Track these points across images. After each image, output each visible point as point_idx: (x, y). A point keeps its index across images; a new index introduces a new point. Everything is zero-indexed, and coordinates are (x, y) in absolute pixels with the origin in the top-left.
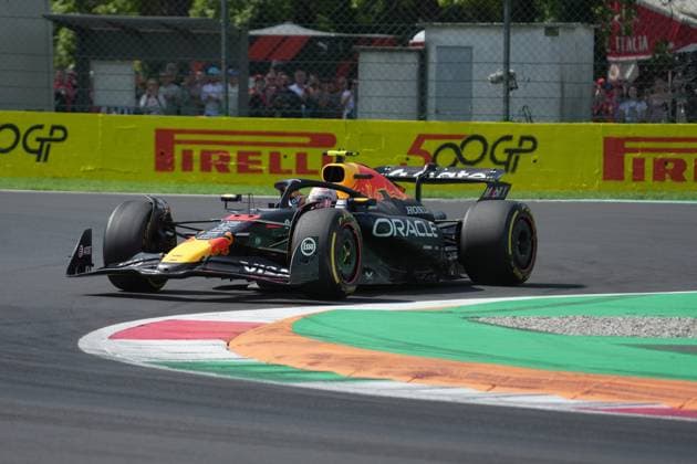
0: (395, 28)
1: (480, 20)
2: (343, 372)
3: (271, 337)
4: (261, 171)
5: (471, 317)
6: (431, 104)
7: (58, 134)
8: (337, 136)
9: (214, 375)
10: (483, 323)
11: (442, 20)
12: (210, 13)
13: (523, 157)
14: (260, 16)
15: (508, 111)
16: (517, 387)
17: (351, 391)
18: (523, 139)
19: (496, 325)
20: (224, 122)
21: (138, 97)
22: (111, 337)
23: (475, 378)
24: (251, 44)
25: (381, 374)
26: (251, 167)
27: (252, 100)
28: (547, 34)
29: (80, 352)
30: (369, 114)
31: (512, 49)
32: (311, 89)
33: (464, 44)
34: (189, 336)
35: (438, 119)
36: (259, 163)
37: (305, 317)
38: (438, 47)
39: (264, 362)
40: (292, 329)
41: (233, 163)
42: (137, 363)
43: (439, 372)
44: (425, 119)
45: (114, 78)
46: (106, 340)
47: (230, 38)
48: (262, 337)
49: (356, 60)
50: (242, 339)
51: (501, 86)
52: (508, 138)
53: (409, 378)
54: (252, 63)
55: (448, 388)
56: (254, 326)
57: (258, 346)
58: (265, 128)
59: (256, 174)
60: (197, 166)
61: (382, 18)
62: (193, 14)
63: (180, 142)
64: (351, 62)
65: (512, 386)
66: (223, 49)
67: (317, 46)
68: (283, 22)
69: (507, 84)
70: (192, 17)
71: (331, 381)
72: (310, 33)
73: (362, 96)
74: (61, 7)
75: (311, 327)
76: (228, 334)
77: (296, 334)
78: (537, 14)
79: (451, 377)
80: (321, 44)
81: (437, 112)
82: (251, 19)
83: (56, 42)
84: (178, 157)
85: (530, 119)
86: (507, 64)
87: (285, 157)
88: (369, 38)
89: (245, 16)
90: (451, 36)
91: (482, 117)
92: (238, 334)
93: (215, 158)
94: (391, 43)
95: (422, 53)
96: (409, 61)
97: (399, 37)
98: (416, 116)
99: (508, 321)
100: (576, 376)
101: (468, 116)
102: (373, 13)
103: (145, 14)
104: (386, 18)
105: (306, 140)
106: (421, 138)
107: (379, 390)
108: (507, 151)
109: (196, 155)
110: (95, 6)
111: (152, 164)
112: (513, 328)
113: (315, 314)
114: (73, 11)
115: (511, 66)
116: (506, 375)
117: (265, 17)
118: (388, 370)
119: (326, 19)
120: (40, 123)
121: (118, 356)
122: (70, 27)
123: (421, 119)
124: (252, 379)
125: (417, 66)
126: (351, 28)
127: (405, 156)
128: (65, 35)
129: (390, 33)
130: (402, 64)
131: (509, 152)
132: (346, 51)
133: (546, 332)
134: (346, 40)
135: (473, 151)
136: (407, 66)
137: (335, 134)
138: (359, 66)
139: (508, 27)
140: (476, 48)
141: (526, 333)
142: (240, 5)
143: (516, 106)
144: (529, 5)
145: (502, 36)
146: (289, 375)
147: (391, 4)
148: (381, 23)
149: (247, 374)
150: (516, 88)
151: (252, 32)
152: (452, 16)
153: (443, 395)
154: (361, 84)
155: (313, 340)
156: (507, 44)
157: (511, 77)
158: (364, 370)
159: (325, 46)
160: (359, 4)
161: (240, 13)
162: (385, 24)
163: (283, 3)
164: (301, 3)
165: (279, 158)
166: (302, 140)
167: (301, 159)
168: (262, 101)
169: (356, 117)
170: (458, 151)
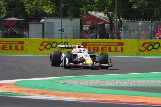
0: (37, 18)
1: (55, 17)
2: (25, 94)
3: (9, 86)
4: (7, 50)
5: (54, 81)
6: (45, 35)
8: (25, 42)
10: (56, 82)
11: (47, 17)
14: (7, 16)
15: (62, 36)
16: (64, 96)
17: (27, 98)
18: (65, 42)
19: (59, 83)
23: (55, 94)
24: (5, 22)
25: (34, 94)
26: (5, 49)
27: (5, 34)
28: (70, 20)
30: (32, 37)
31: (63, 23)
33: (52, 22)
36: (7, 48)
37: (17, 82)
38: (47, 23)
39: (7, 92)
41: (1, 48)
43: (47, 93)
44: (44, 38)
49: (29, 25)
50: (3, 87)
51: (60, 31)
52: (62, 42)
53: (40, 95)
54: (5, 26)
56: (5, 84)
57: (6, 89)
58: (8, 40)
59: (6, 50)
64: (27, 26)
65: (62, 96)
68: (12, 17)
69: (62, 31)
71: (23, 96)
72: (18, 19)
73: (30, 33)
75: (18, 84)
77: (15, 85)
78: (68, 16)
79: (49, 94)
80: (21, 22)
81: (47, 37)
82: (5, 16)
85: (67, 38)
86: (62, 26)
87: (13, 46)
88: (31, 21)
89: (4, 16)
90: (50, 20)
91: (56, 38)
92: (1, 86)
94: (36, 22)
95: (43, 24)
96: (40, 26)
97: (38, 20)
98: (42, 38)
99: (62, 82)
100: (76, 93)
101: (53, 38)
102: (32, 15)
105: (18, 43)
106: (43, 42)
107: (33, 97)
112: (63, 83)
113: (19, 81)
115: (63, 27)
116: (61, 93)
117: (8, 16)
118: (36, 93)
119: (22, 16)
124: (5, 96)
125: (42, 27)
126: (27, 18)
127: (40, 46)
129: (36, 19)
130: (39, 26)
132: (26, 23)
133: (70, 84)
134: (26, 21)
135: (54, 45)
136: (40, 27)
137: (24, 41)
138: (29, 27)
139: (62, 19)
140: (55, 23)
141: (66, 84)
142: (2, 13)
143: (64, 35)
144: (66, 14)
145: (60, 20)
146: (13, 95)
147: (36, 13)
148: (34, 17)
149: (3, 94)
150: (64, 31)
151: (5, 19)
152: (50, 16)
153: (47, 98)
154: (30, 31)
155: (19, 87)
156: (62, 22)
157: (63, 29)
158: (30, 93)
159: (22, 22)
160: (29, 13)
161: (2, 15)
162: (35, 18)
163: (12, 13)
164: (16, 13)
165: (11, 47)
166: (17, 43)
167: (16, 47)
168: (7, 34)
169: (29, 38)
170: (51, 45)
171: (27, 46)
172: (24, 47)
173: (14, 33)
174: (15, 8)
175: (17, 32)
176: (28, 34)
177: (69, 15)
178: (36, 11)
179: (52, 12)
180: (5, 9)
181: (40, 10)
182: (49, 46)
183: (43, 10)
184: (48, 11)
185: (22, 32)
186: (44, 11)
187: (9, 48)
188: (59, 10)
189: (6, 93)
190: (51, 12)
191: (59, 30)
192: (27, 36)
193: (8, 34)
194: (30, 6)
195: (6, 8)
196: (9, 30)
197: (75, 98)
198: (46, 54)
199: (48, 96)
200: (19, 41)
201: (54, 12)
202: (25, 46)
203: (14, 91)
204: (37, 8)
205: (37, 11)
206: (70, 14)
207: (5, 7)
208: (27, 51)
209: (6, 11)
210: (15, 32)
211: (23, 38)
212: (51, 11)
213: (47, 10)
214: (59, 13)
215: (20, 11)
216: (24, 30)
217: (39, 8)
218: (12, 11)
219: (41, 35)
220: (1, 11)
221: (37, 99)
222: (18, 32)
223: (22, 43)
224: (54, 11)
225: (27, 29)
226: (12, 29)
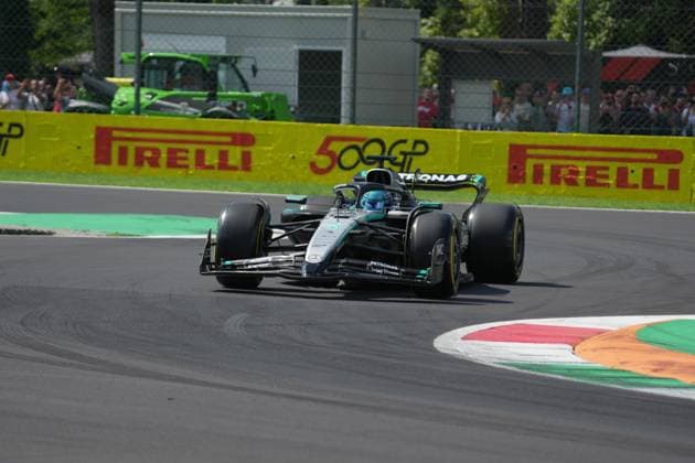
2: (685, 379)
3: (615, 343)
4: (608, 185)
7: (420, 148)
8: (685, 153)
9: (560, 377)
12: (566, 36)
14: (615, 39)
17: (694, 397)
20: (574, 138)
21: (494, 114)
22: (465, 338)
24: (604, 65)
26: (599, 181)
27: (603, 118)
29: (435, 351)
32: (660, 109)
34: (535, 339)
36: (606, 177)
37: (650, 326)
39: (609, 367)
40: (637, 336)
41: (581, 177)
42: (486, 363)
45: (473, 96)
46: (460, 341)
47: (584, 59)
48: (606, 344)
50: (588, 344)
54: (605, 83)
56: (599, 332)
57: (606, 352)
58: (614, 145)
59: (603, 188)
60: (546, 179)
62: (550, 36)
63: (531, 156)
66: (578, 70)
67: (667, 66)
68: (636, 44)
70: (549, 39)
71: (674, 387)
72: (663, 55)
74: (430, 31)
75: (655, 335)
76: (574, 339)
77: (640, 341)
82: (604, 43)
83: (422, 63)
84: (529, 170)
87: (633, 171)
89: (600, 39)
92: (583, 339)
93: (564, 172)
103: (506, 37)
105: (655, 156)
109: (547, 169)
110: (459, 30)
111: (505, 177)
113: (659, 323)
114: (439, 34)
117: (619, 39)
119: (679, 43)
120: (403, 138)
121: (470, 356)
122: (435, 49)
124: (596, 383)
128: (431, 56)
137: (683, 151)
142: (595, 29)
146: (632, 380)
149: (591, 378)
151: (606, 54)
155: (657, 347)
159: (676, 68)
161: (595, 36)
163: (637, 27)
164: (656, 27)
165: (626, 173)
166: (649, 156)
167: (648, 174)
168: (611, 119)
172: (683, 178)
173: (638, 114)
174: (650, 3)
175: (652, 108)
180: (607, 12)
187: (615, 177)
189: (601, 370)
193: (615, 118)
195: (612, 6)
200: (659, 147)
202: (685, 169)
203: (638, 363)
207: (608, 3)
208: (692, 191)
209: (610, 19)
210: (647, 111)
215: (671, 19)
218: (638, 18)
220: (591, 20)
222: (656, 109)
223: (674, 157)
226: (635, 95)
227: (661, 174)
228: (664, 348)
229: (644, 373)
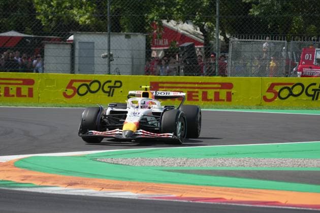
0: (60, 34)
1: (97, 31)
2: (37, 183)
3: (4, 168)
4: (1, 95)
5: (93, 159)
6: (77, 67)
10: (98, 161)
11: (80, 30)
13: (116, 90)
15: (110, 70)
16: (113, 188)
17: (40, 191)
18: (116, 82)
19: (104, 162)
23: (94, 185)
25: (54, 184)
28: (126, 38)
30: (50, 71)
31: (111, 43)
32: (23, 60)
33: (91, 41)
35: (80, 73)
37: (20, 160)
38: (79, 42)
39: (1, 180)
40: (14, 165)
43: (79, 182)
44: (73, 73)
49: (44, 47)
51: (107, 59)
52: (110, 81)
53: (66, 186)
55: (83, 189)
58: (3, 77)
61: (55, 29)
64: (41, 48)
65: (110, 188)
67: (25, 41)
68: (10, 30)
69: (109, 58)
71: (31, 187)
72: (23, 35)
73: (46, 63)
75: (22, 164)
77: (16, 167)
78: (122, 29)
79: (84, 185)
80: (27, 40)
81: (79, 70)
85: (119, 74)
86: (109, 50)
87: (11, 89)
88: (48, 38)
90: (85, 38)
91: (98, 72)
94: (58, 40)
95: (72, 44)
96: (67, 48)
97: (62, 38)
98: (70, 72)
99: (109, 160)
100: (138, 183)
101: (93, 72)
102: (50, 27)
104: (56, 30)
105: (21, 82)
106: (72, 81)
107: (53, 191)
108: (109, 87)
112: (111, 163)
113: (24, 158)
115: (111, 51)
116: (108, 183)
118: (57, 182)
119: (30, 29)
123: (71, 73)
125: (70, 50)
126: (41, 33)
127: (65, 89)
129: (58, 36)
131: (110, 87)
132: (39, 43)
133: (126, 165)
134: (39, 39)
135: (94, 87)
136: (65, 50)
137: (34, 79)
138: (45, 50)
139: (109, 34)
140: (96, 43)
141: (117, 165)
143: (113, 68)
144: (118, 25)
145: (107, 38)
147: (58, 23)
148: (54, 31)
150: (113, 60)
152: (85, 29)
153: (81, 193)
154: (45, 58)
155: (23, 169)
156: (109, 42)
157: (111, 55)
158: (47, 182)
159: (29, 41)
160: (45, 24)
162: (56, 32)
163: (10, 22)
164: (19, 22)
165: (9, 90)
166: (19, 82)
169: (43, 72)
170: (88, 87)
171: (39, 88)
172: (35, 92)
173: (13, 62)
174: (15, 11)
175: (19, 60)
176: (43, 64)
177: (124, 28)
178: (59, 19)
179: (91, 21)
181: (67, 17)
182: (83, 90)
183: (73, 17)
184: (81, 19)
185: (30, 60)
186: (74, 20)
187: (3, 92)
188: (104, 18)
190: (88, 22)
191: (103, 57)
192: (41, 69)
194: (46, 9)
196: (5, 57)
197: (137, 193)
198: (79, 105)
199: (82, 188)
200: (23, 78)
201: (95, 21)
202: (35, 88)
203: (15, 177)
204: (60, 13)
205: (61, 19)
206: (125, 24)
208: (39, 97)
210: (17, 61)
211: (33, 72)
212: (87, 19)
213: (80, 17)
214: (105, 22)
215: (26, 19)
216: (35, 56)
217: (64, 13)
218: (10, 18)
219: (68, 67)
221: (60, 195)
222: (21, 60)
223: (30, 82)
224: (93, 19)
225: (41, 54)
226: (11, 54)
227: (25, 90)
228: (26, 169)
229: (17, 181)
